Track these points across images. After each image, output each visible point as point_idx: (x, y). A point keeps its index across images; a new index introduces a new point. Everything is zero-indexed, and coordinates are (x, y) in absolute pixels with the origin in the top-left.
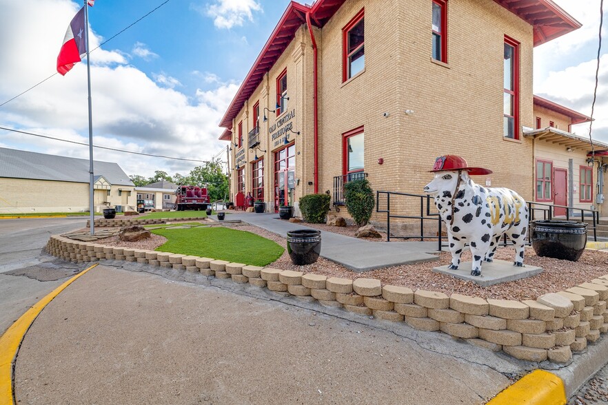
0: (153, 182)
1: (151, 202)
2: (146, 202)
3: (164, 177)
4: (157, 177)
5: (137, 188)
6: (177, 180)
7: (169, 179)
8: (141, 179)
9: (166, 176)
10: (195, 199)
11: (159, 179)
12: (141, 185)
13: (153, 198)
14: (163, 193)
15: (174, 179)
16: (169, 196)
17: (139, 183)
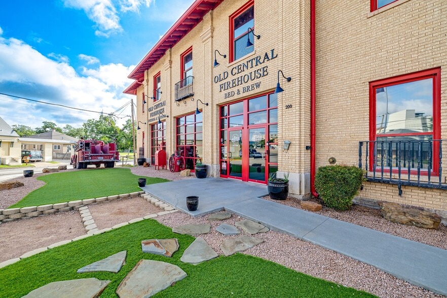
0: (40, 132)
1: (39, 153)
2: (33, 153)
3: (53, 128)
4: (45, 127)
5: (21, 139)
6: (67, 131)
7: (59, 130)
8: (27, 129)
9: (55, 127)
10: (101, 156)
11: (47, 129)
12: (26, 136)
13: (41, 148)
14: (53, 144)
15: (64, 130)
16: (59, 146)
17: (23, 132)
